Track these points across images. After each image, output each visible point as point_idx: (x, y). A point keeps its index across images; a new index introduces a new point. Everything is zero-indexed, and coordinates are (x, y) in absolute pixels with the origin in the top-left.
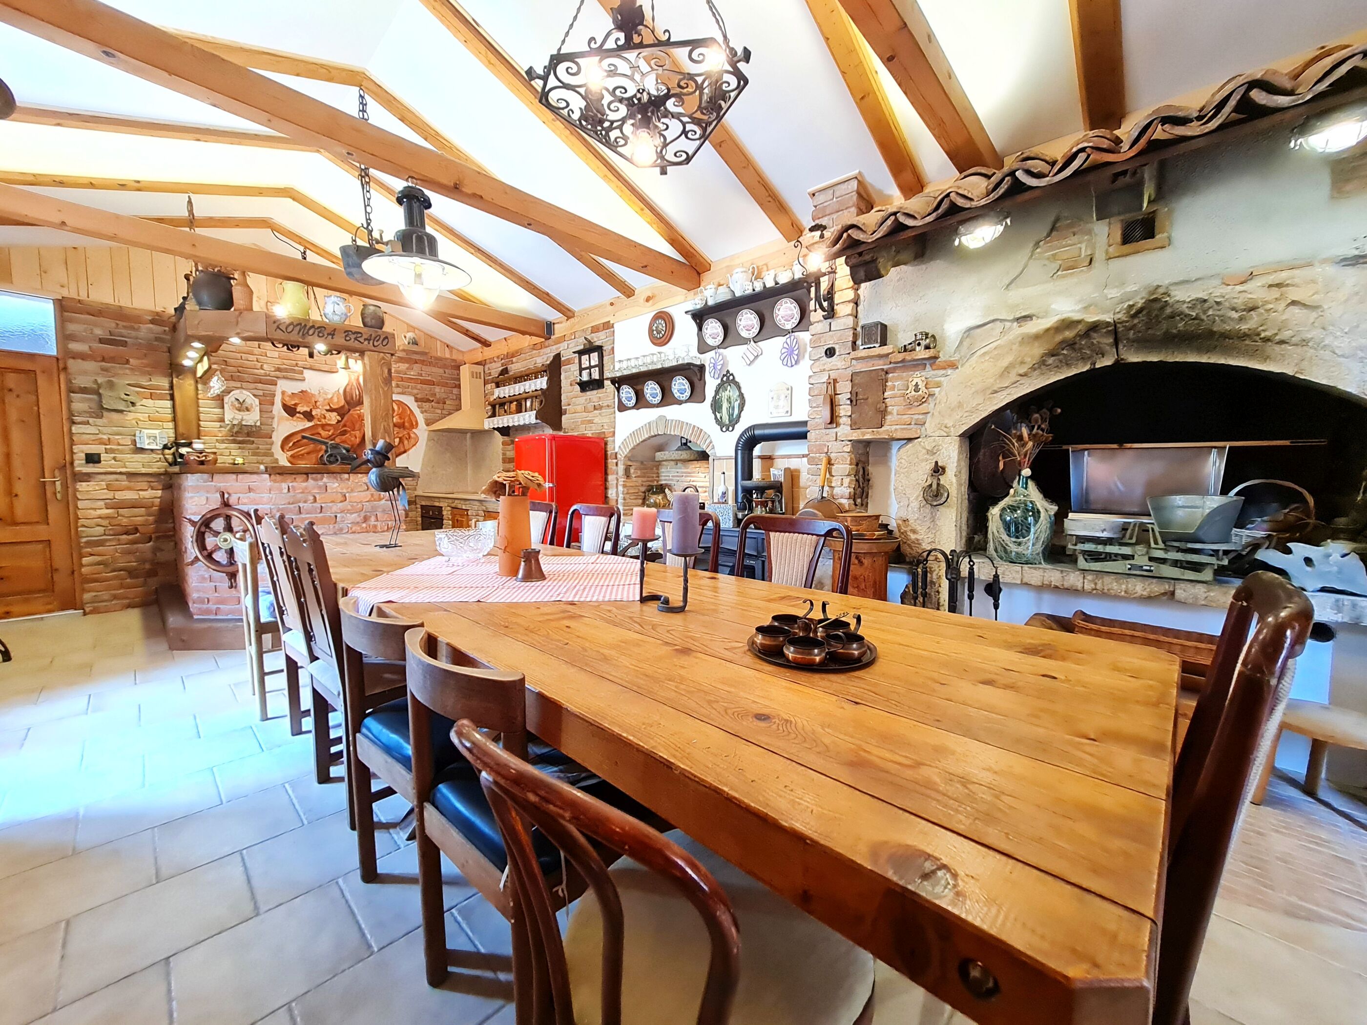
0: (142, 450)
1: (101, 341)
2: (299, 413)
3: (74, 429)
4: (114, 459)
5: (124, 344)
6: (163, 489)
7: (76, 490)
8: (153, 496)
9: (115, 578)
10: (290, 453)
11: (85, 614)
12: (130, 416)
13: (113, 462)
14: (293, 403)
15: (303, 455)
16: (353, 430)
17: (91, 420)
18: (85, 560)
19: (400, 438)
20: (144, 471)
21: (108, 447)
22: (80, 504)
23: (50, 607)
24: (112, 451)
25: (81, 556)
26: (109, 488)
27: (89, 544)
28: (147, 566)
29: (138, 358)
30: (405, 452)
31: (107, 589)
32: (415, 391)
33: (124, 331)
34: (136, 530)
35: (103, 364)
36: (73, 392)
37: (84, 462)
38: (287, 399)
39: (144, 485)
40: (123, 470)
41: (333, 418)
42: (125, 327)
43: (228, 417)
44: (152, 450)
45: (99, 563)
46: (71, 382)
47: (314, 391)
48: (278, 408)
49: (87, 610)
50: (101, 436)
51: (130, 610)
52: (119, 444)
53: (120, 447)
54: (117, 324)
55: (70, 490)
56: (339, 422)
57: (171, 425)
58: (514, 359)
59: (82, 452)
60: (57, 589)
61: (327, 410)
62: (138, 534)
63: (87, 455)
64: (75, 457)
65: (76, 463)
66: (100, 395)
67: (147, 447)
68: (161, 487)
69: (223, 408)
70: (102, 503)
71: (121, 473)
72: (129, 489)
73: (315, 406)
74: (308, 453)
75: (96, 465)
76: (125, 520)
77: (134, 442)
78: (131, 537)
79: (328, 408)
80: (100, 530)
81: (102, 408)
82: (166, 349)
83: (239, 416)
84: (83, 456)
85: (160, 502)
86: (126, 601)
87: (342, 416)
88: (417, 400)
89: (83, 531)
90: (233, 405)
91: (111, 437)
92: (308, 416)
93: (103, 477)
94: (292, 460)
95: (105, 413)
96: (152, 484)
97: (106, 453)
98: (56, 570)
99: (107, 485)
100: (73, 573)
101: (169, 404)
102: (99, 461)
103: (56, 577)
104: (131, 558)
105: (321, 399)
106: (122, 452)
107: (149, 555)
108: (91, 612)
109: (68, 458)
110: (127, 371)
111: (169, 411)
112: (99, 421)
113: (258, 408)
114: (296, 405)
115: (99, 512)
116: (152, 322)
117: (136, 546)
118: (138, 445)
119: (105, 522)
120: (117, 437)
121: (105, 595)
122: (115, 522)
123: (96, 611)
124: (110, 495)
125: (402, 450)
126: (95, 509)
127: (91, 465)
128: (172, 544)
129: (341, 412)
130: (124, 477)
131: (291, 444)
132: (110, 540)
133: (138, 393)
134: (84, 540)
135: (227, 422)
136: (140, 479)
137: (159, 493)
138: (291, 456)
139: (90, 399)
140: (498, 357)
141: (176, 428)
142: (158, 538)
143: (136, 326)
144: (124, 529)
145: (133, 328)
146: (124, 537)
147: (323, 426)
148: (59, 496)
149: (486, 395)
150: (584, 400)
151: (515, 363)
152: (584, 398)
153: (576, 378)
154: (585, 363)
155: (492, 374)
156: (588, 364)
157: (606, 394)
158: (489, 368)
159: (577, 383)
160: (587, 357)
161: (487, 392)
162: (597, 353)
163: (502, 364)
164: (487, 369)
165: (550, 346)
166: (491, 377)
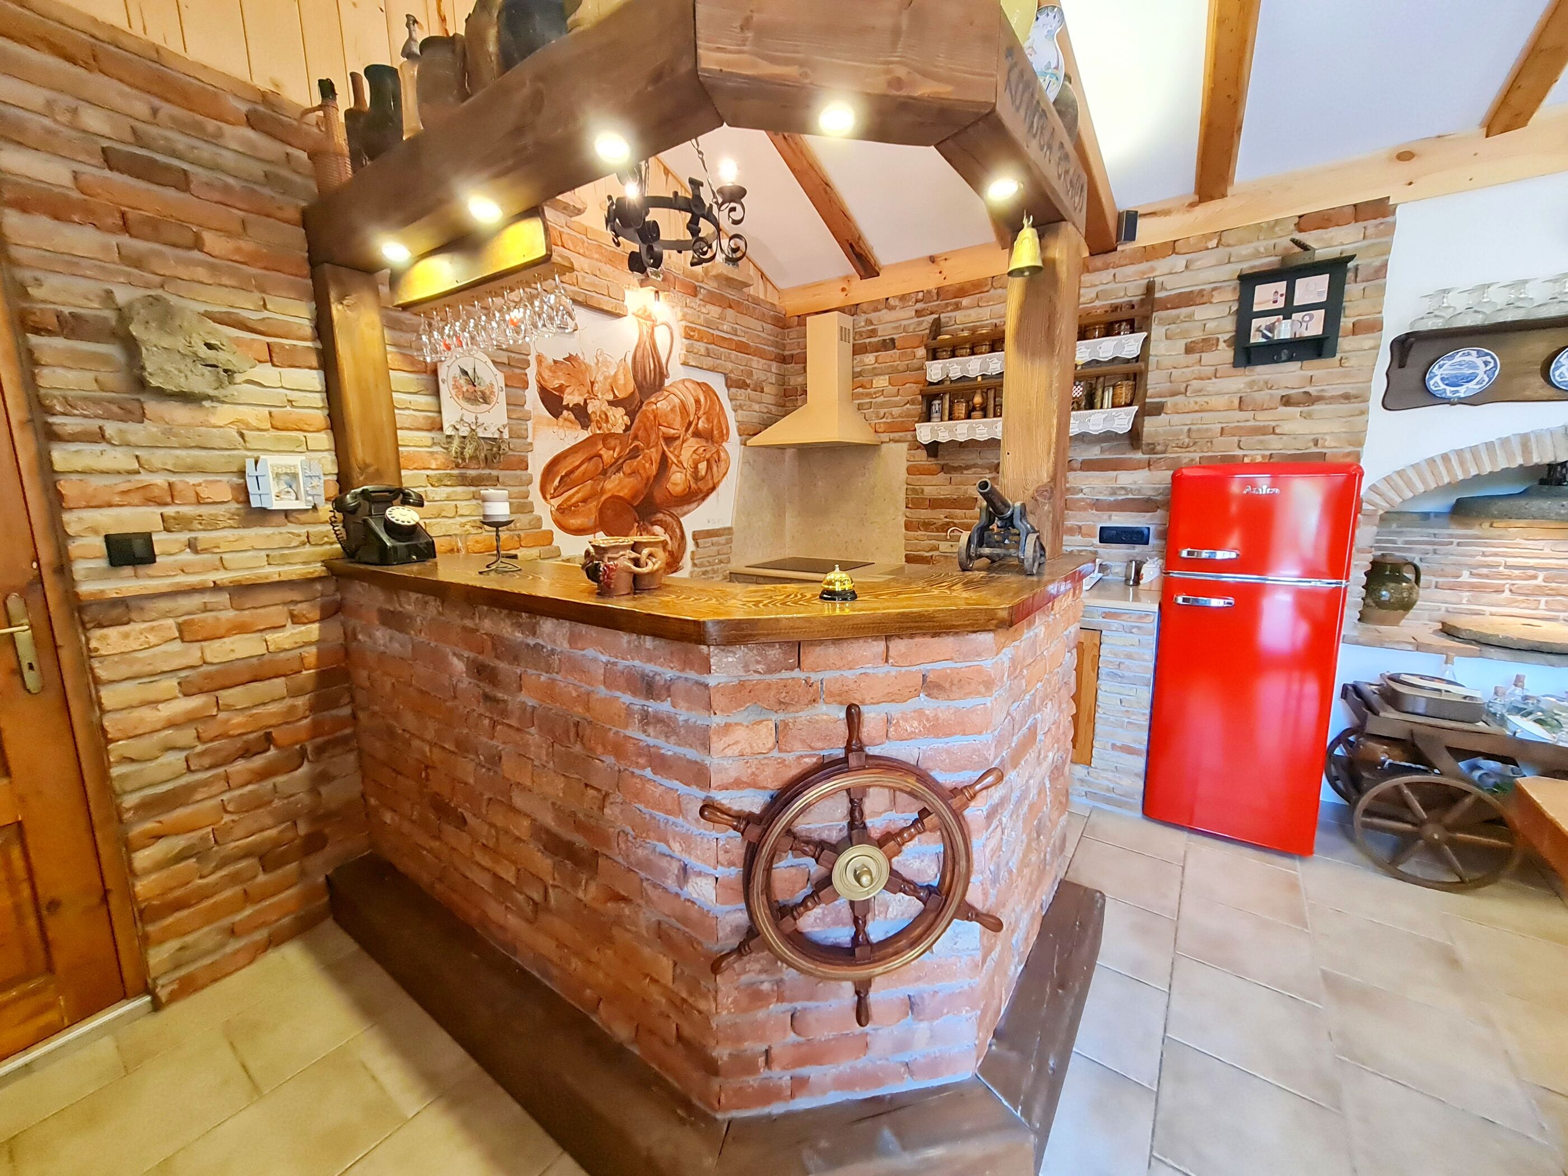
0: (263, 515)
1: (109, 159)
2: (567, 408)
3: (61, 456)
4: (192, 546)
5: (182, 182)
6: (322, 620)
7: (86, 656)
8: (301, 639)
9: (234, 879)
10: (556, 502)
11: (157, 1006)
12: (223, 415)
13: (188, 556)
14: (556, 383)
15: (576, 505)
16: (648, 447)
17: (111, 428)
18: (142, 858)
19: (708, 461)
20: (273, 573)
21: (170, 511)
22: (108, 696)
23: (51, 1017)
24: (183, 523)
25: (129, 847)
26: (185, 633)
27: (150, 807)
28: (303, 829)
29: (229, 234)
30: (713, 488)
31: (210, 917)
32: (730, 366)
33: (181, 142)
34: (268, 739)
35: (125, 239)
36: (37, 331)
37: (103, 563)
38: (546, 374)
39: (277, 614)
40: (222, 577)
41: (619, 418)
42: (181, 126)
43: (449, 419)
44: (287, 513)
45: (181, 856)
46: (25, 295)
47: (589, 360)
48: (532, 395)
49: (163, 994)
50: (145, 478)
51: (273, 957)
52: (199, 501)
53: (203, 510)
54: (155, 112)
55: (66, 655)
56: (628, 428)
57: (324, 440)
58: (965, 302)
59: (94, 531)
60: (61, 959)
61: (611, 403)
62: (273, 751)
63: (107, 538)
64: (74, 548)
65: (79, 568)
66: (132, 347)
67: (276, 505)
68: (316, 614)
69: (437, 393)
70: (170, 684)
71: (217, 588)
72: (241, 629)
73: (592, 395)
74: (584, 501)
75: (143, 570)
76: (238, 719)
77: (243, 494)
78: (258, 762)
79: (611, 397)
80: (175, 759)
81: (141, 385)
82: (293, 214)
83: (470, 413)
84: (98, 543)
85: (320, 655)
86: (261, 935)
87: (631, 414)
88: (730, 383)
89: (123, 777)
90: (456, 387)
91: (173, 479)
92: (582, 415)
93: (164, 605)
94: (559, 516)
95: (152, 407)
96: (298, 609)
97: (167, 530)
98: (54, 905)
99: (180, 627)
100: (105, 899)
101: (314, 379)
102: (150, 558)
103: (55, 929)
104: (264, 818)
105: (600, 378)
106: (212, 525)
107: (304, 798)
108: (174, 997)
109: (46, 554)
110: (201, 273)
111: (318, 400)
112: (136, 432)
113: (502, 398)
114: (561, 388)
115: (166, 711)
116: (252, 121)
117: (268, 784)
118: (255, 503)
119: (187, 736)
120: (193, 479)
121: (204, 936)
122: (211, 730)
123: (188, 987)
124: (193, 654)
125: (711, 485)
126: (153, 703)
127: (128, 571)
128: (352, 757)
129: (631, 405)
130: (224, 598)
131: (556, 482)
132: (205, 784)
133: (237, 342)
134: (130, 801)
135: (448, 431)
136: (265, 598)
137: (313, 631)
138: (559, 509)
139: (104, 360)
140: (903, 298)
141: (341, 450)
142: (320, 750)
143: (211, 125)
144: (239, 743)
145: (197, 131)
146: (241, 765)
147: (606, 438)
148: (31, 679)
149: (855, 375)
150: (1245, 383)
151: (967, 308)
152: (1248, 379)
153: (1219, 336)
154: (1268, 301)
155: (879, 334)
156: (1281, 304)
157: (1341, 369)
158: (869, 322)
159: (1222, 345)
160: (1282, 286)
161: (858, 369)
162: (1327, 276)
163: (916, 311)
164: (863, 324)
165: (1113, 268)
166: (876, 339)
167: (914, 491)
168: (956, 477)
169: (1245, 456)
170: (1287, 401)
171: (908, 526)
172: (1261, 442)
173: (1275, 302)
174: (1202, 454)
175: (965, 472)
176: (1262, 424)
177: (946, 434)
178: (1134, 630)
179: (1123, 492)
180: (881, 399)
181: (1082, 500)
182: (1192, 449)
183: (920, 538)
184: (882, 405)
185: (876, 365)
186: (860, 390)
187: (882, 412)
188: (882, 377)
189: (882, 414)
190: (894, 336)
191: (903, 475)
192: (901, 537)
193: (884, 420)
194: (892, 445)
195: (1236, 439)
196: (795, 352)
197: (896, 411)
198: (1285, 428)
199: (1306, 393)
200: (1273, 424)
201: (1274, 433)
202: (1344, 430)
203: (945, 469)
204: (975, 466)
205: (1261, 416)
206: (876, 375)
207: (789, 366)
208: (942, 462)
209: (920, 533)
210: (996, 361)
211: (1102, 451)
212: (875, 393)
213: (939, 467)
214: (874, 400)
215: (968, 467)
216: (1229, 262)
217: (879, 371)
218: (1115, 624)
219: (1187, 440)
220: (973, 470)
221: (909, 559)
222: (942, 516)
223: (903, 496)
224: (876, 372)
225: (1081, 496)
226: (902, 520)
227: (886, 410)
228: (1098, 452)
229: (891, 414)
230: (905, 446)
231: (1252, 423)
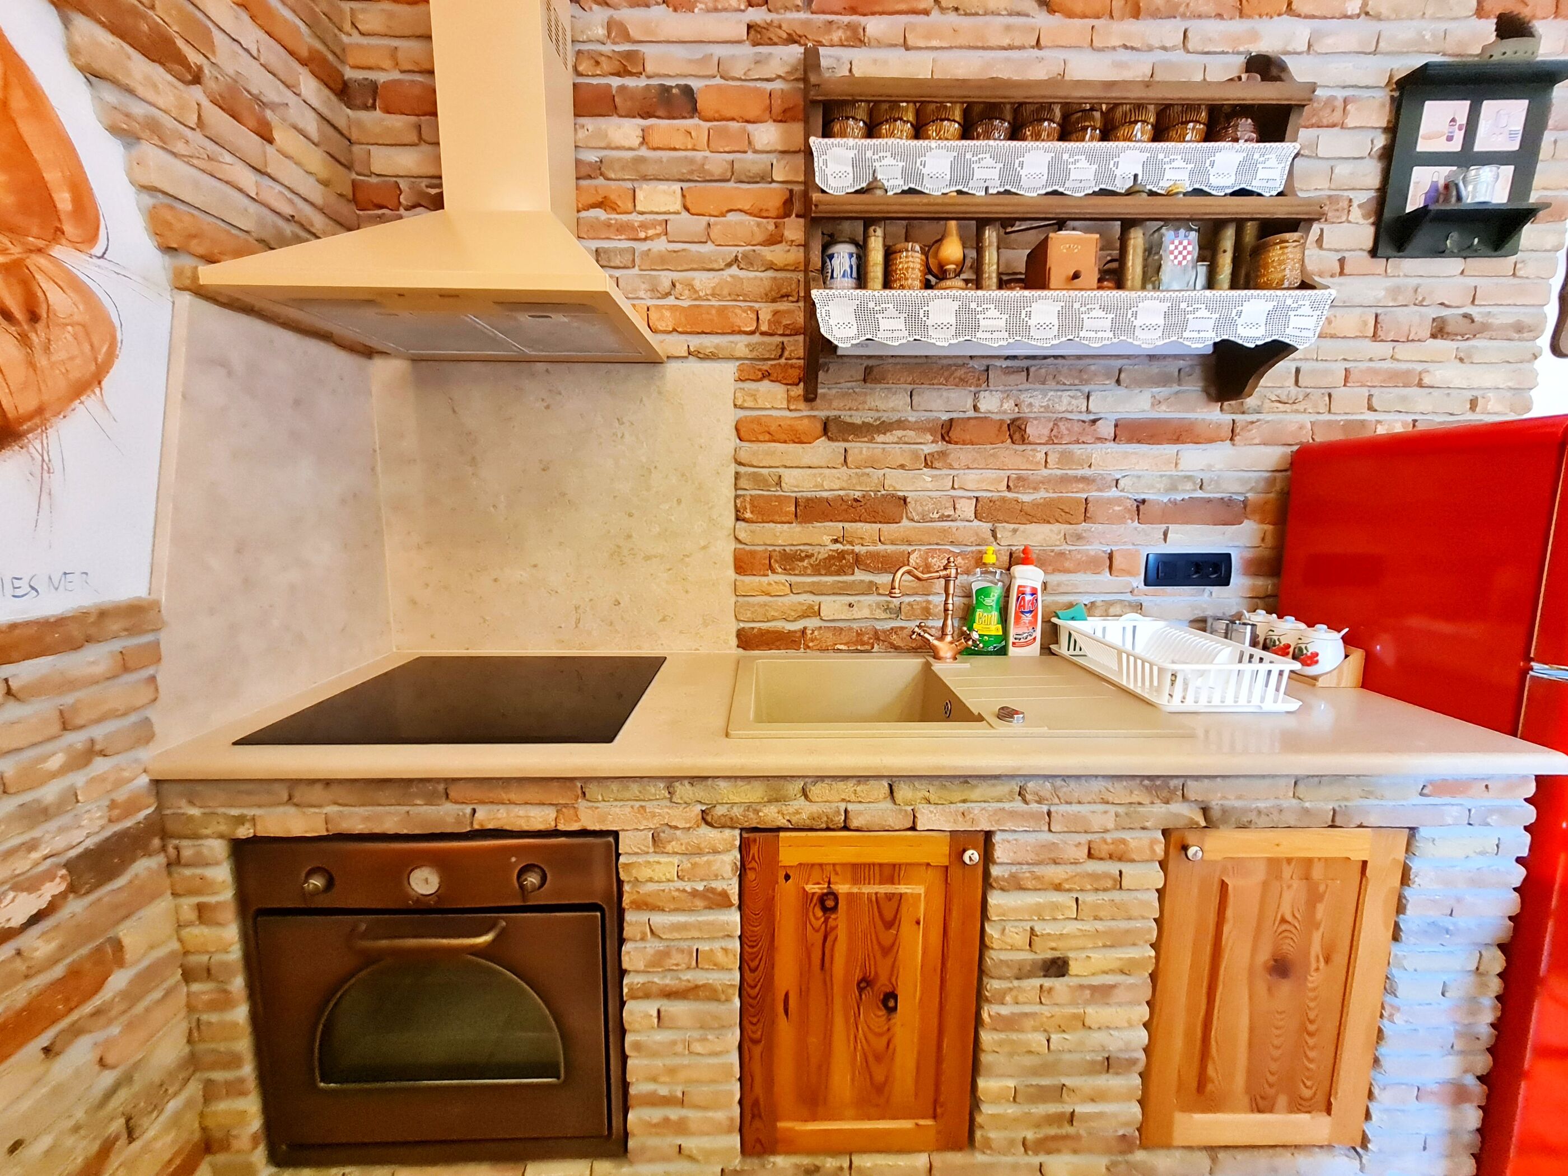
149: (585, 172)
150: (1387, 289)
151: (880, 44)
152: (1389, 282)
153: (1351, 194)
154: (1439, 136)
155: (650, 68)
156: (1456, 146)
157: (1516, 281)
158: (616, 30)
159: (1356, 214)
160: (1460, 108)
161: (592, 157)
162: (1527, 102)
163: (749, 27)
164: (601, 32)
165: (1183, 16)
166: (642, 82)
167: (758, 480)
168: (859, 448)
169: (1378, 422)
170: (1440, 330)
171: (743, 564)
172: (1404, 399)
173: (1450, 139)
174: (1314, 418)
175: (880, 438)
176: (1404, 366)
177: (899, 324)
178: (1493, 819)
179: (1189, 486)
180: (660, 245)
181: (1118, 501)
182: (1300, 407)
183: (774, 589)
184: (663, 261)
185: (644, 152)
186: (599, 214)
187: (665, 279)
188: (663, 186)
189: (666, 285)
190: (695, 84)
191: (727, 441)
192: (727, 591)
193: (671, 301)
194: (694, 365)
195: (1365, 392)
196: (381, 77)
197: (703, 281)
198: (1437, 375)
199: (1466, 316)
200: (1419, 367)
201: (1420, 385)
202: (1510, 384)
203: (828, 429)
204: (900, 424)
205: (1404, 351)
206: (645, 178)
207: (363, 115)
208: (822, 414)
209: (772, 578)
210: (989, 161)
211: (1156, 403)
212: (644, 226)
213: (819, 427)
214: (641, 247)
215: (884, 427)
216: (1374, 53)
217: (651, 170)
218: (1453, 809)
219: (1294, 390)
220: (899, 433)
221: (746, 640)
222: (827, 539)
223: (728, 492)
224: (644, 169)
225: (1113, 493)
226: (726, 550)
227: (676, 276)
228: (1147, 406)
229: (691, 287)
230: (729, 370)
231: (1387, 365)
